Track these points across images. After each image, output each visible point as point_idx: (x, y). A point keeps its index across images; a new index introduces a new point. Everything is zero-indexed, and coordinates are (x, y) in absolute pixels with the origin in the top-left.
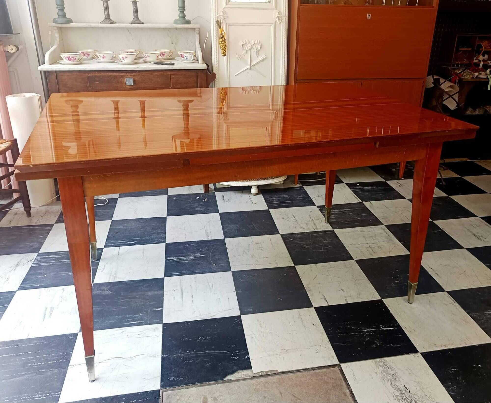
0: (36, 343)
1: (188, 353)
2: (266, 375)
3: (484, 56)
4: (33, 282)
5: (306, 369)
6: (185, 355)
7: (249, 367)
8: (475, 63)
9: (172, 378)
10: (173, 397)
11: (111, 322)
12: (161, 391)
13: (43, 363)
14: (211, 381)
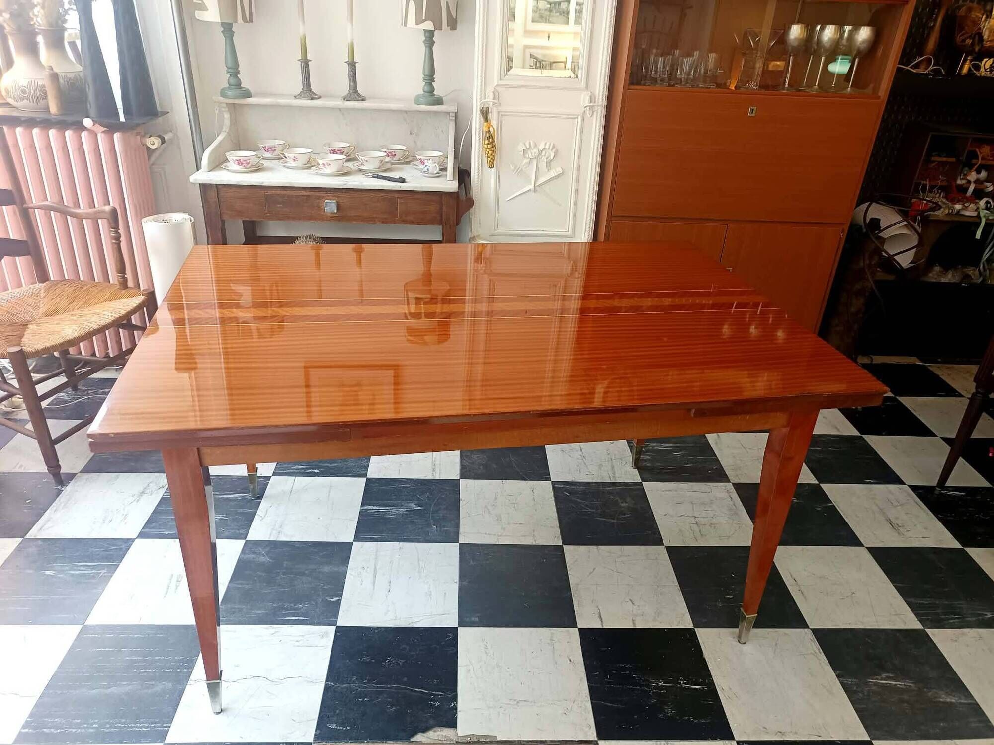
1: (365, 684)
2: (479, 742)
3: (978, 172)
5: (541, 742)
6: (360, 687)
7: (453, 724)
8: (961, 186)
9: (334, 726)
14: (391, 740)
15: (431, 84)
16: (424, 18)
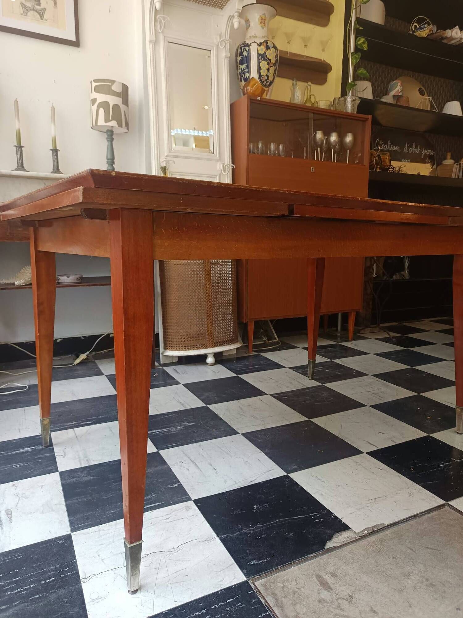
0: (5, 560)
1: (252, 527)
2: (374, 531)
5: (415, 516)
6: (250, 530)
9: (254, 562)
12: (250, 582)
13: (32, 586)
14: (311, 554)
15: (112, 165)
16: (111, 119)
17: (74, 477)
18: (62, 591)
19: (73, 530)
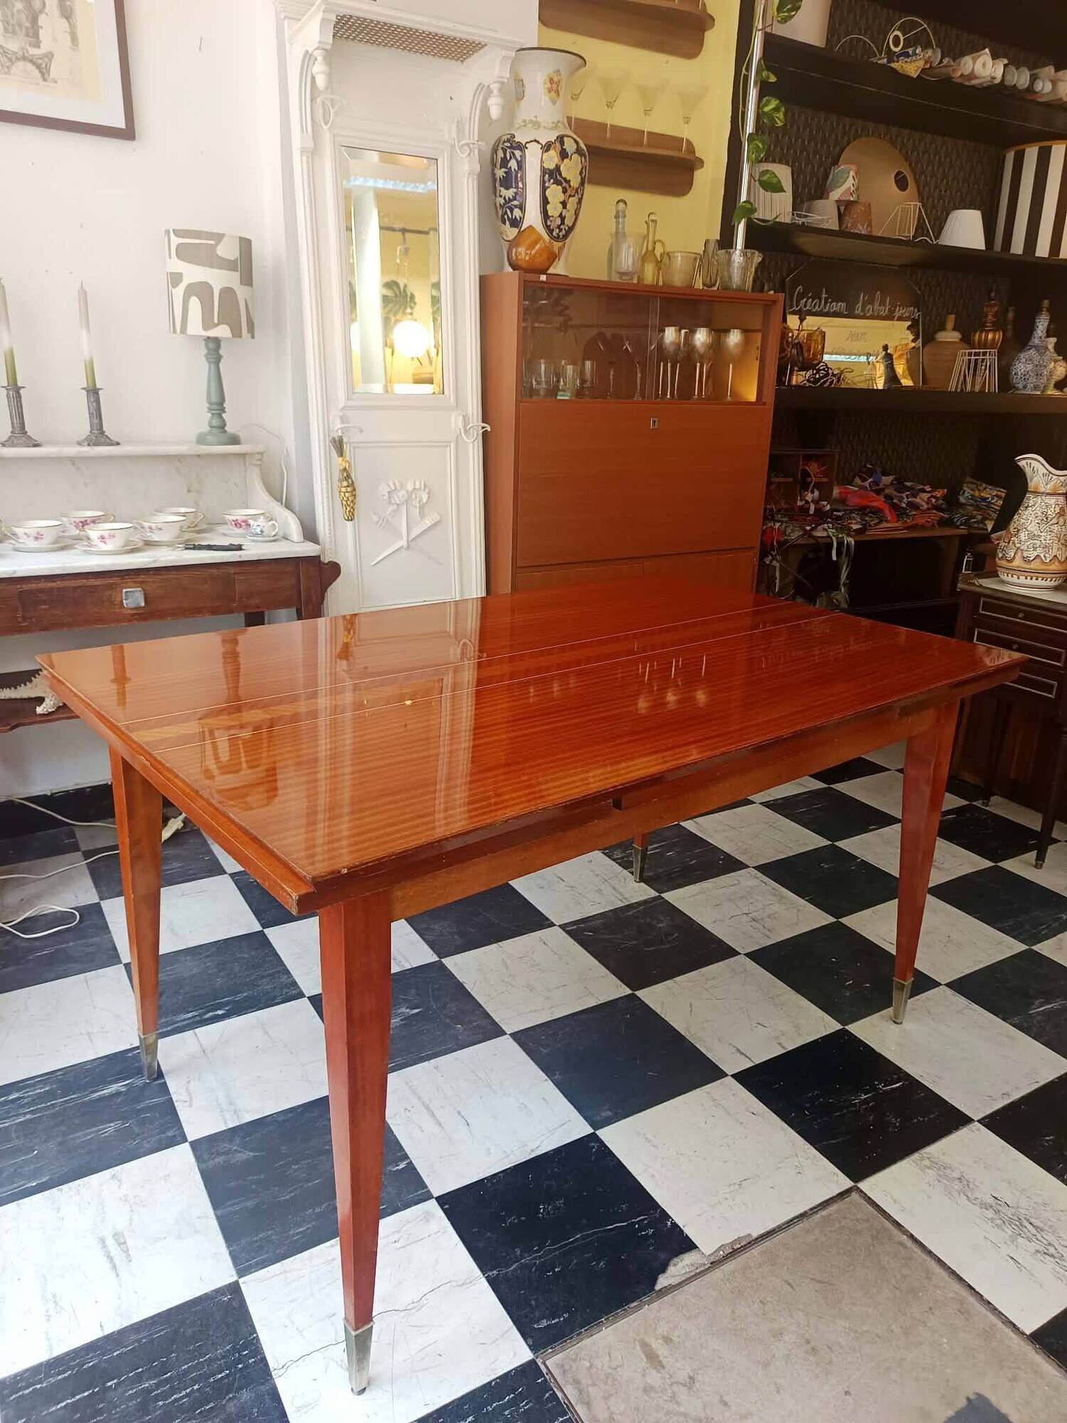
0: (139, 1341)
1: (537, 1251)
2: (735, 1251)
3: (812, 492)
4: (10, 1180)
5: (803, 1216)
6: (535, 1258)
7: (688, 1245)
8: (801, 507)
9: (544, 1323)
10: (574, 1366)
11: (305, 1228)
12: (539, 1362)
13: (196, 1387)
14: (633, 1301)
15: (220, 416)
16: (216, 321)
17: (219, 1154)
18: (245, 1395)
19: (242, 1272)
